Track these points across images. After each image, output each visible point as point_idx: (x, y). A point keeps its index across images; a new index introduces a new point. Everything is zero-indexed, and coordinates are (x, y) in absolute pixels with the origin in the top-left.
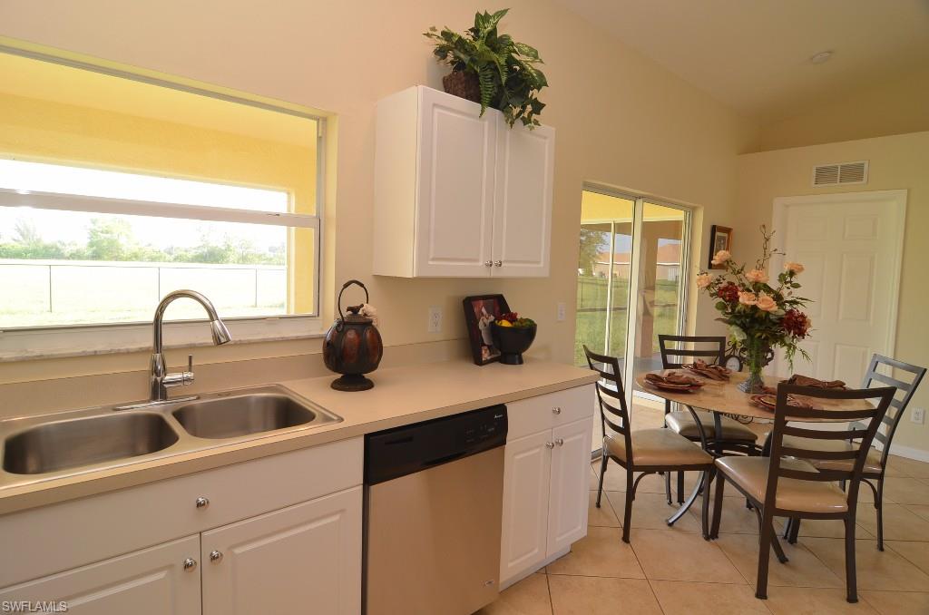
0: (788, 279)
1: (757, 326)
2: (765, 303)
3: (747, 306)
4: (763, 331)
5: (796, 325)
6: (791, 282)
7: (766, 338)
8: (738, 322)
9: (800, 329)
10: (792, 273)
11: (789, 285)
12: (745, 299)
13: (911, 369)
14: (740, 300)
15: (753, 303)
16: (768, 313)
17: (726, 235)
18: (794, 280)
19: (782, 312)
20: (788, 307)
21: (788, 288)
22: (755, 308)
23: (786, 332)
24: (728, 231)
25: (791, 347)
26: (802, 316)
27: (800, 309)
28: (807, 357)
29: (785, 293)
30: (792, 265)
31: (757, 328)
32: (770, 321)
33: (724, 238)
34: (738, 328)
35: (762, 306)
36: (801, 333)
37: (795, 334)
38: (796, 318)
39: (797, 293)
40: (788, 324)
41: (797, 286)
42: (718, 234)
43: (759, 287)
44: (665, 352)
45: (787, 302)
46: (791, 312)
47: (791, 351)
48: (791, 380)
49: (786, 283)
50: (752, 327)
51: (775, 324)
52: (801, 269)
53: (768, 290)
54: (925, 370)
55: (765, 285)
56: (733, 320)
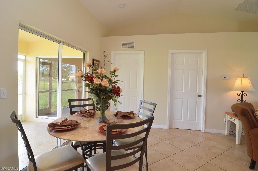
0: (114, 73)
1: (102, 93)
2: (105, 83)
3: (97, 84)
4: (104, 95)
5: (116, 92)
6: (114, 74)
7: (106, 98)
8: (94, 92)
9: (118, 93)
10: (115, 71)
11: (114, 75)
12: (96, 81)
13: (152, 104)
14: (94, 82)
15: (99, 83)
16: (106, 87)
17: (98, 63)
18: (116, 74)
19: (111, 87)
20: (114, 84)
21: (114, 77)
22: (100, 85)
23: (113, 95)
24: (99, 61)
25: (115, 100)
26: (119, 88)
27: (118, 85)
28: (121, 104)
29: (112, 78)
30: (115, 68)
31: (102, 94)
32: (107, 90)
33: (97, 64)
34: (94, 95)
35: (103, 84)
36: (119, 95)
37: (116, 95)
38: (117, 89)
39: (117, 78)
40: (113, 91)
41: (117, 76)
42: (95, 62)
43: (102, 77)
44: (71, 107)
45: (114, 82)
46: (115, 86)
47: (116, 102)
48: (116, 114)
49: (113, 75)
50: (100, 94)
51: (109, 92)
52: (118, 70)
53: (106, 78)
54: (156, 104)
55: (105, 76)
56: (92, 91)
